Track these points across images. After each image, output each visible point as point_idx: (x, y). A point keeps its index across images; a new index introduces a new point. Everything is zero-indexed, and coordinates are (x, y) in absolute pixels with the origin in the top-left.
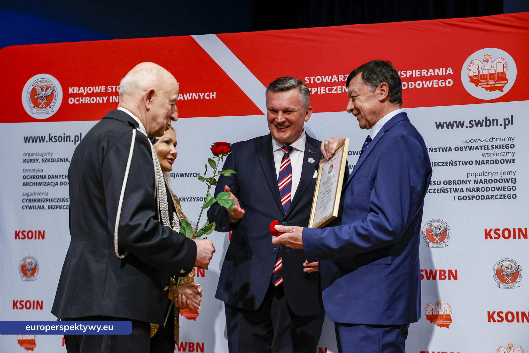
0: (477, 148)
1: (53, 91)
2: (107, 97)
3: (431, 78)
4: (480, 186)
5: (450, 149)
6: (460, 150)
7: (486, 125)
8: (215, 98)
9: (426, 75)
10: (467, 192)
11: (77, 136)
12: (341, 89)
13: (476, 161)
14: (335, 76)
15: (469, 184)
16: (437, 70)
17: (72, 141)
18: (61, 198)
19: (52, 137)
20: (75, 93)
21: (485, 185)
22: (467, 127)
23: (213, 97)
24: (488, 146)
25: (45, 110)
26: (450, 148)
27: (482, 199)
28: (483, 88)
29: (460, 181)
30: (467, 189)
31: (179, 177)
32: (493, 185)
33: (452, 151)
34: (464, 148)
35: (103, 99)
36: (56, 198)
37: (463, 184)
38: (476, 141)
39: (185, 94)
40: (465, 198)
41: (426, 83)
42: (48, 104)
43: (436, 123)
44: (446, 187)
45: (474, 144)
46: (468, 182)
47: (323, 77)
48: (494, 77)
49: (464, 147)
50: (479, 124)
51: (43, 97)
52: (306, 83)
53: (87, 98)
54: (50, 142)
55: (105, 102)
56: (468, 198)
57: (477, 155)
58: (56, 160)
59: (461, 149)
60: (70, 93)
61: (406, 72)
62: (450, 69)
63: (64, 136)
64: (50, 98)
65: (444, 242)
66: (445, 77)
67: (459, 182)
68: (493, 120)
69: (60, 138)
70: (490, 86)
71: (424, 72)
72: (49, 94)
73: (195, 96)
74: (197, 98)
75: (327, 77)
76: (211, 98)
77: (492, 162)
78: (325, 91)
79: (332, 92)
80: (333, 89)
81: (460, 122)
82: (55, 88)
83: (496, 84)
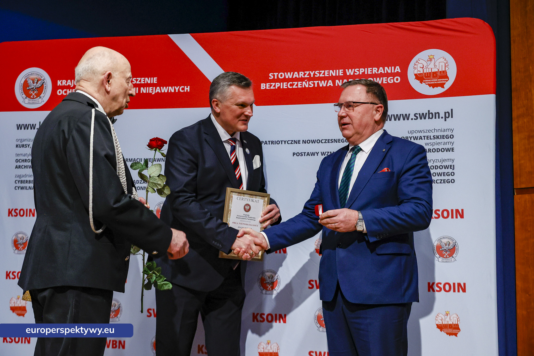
0: (421, 138)
1: (43, 83)
3: (381, 75)
7: (429, 118)
9: (377, 73)
12: (301, 84)
14: (296, 73)
16: (386, 68)
20: (63, 85)
22: (412, 119)
23: (187, 90)
24: (430, 136)
25: (36, 100)
28: (427, 84)
32: (435, 171)
38: (420, 132)
39: (162, 88)
41: (376, 79)
42: (38, 95)
45: (418, 135)
47: (286, 73)
48: (437, 75)
49: (410, 137)
50: (423, 116)
51: (34, 88)
60: (58, 85)
61: (359, 70)
62: (398, 67)
64: (40, 90)
66: (394, 75)
68: (435, 113)
70: (433, 83)
71: (375, 70)
72: (40, 86)
73: (171, 89)
74: (173, 91)
75: (289, 73)
76: (185, 91)
77: (434, 150)
78: (287, 86)
79: (293, 87)
80: (295, 84)
81: (406, 115)
82: (45, 81)
83: (438, 81)
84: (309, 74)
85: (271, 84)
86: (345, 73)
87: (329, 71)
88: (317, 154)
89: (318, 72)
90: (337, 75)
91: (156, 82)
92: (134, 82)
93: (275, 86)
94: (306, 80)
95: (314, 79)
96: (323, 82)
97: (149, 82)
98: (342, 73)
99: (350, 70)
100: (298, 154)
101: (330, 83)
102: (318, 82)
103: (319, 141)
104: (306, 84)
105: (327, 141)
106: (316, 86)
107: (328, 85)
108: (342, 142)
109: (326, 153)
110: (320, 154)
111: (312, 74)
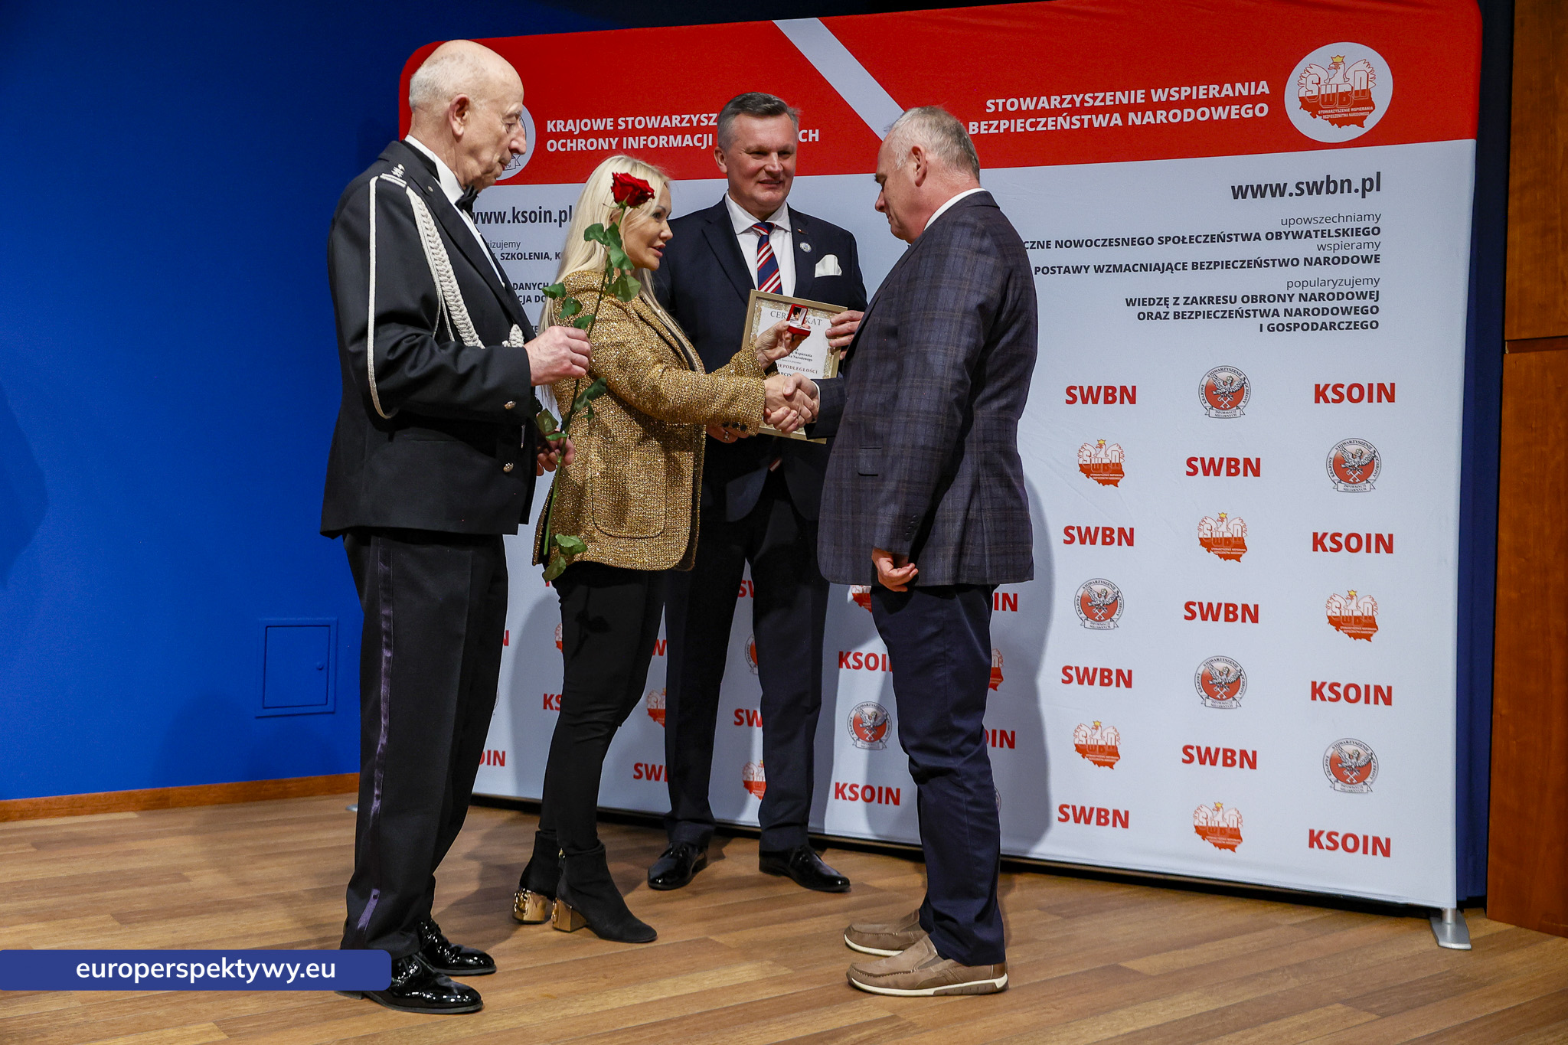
0: (1308, 235)
2: (617, 139)
3: (1227, 101)
4: (1311, 305)
5: (1258, 237)
6: (1277, 239)
7: (1328, 192)
8: (817, 140)
9: (1217, 96)
10: (1285, 316)
11: (564, 211)
12: (1054, 123)
13: (1306, 259)
15: (1291, 301)
16: (1238, 85)
17: (555, 221)
19: (519, 212)
20: (558, 130)
21: (1320, 304)
22: (1291, 195)
23: (814, 138)
24: (1329, 230)
26: (1258, 234)
27: (1312, 329)
28: (1326, 119)
29: (1274, 296)
30: (1286, 310)
32: (1336, 303)
33: (1260, 240)
34: (1283, 235)
35: (609, 141)
37: (1278, 301)
38: (1308, 221)
40: (1281, 327)
41: (1216, 110)
43: (1233, 187)
44: (1245, 307)
45: (1304, 228)
46: (1287, 298)
47: (1021, 100)
48: (1348, 99)
49: (1285, 232)
50: (1314, 188)
52: (988, 110)
53: (579, 140)
54: (514, 222)
55: (614, 148)
56: (1286, 328)
57: (1308, 248)
58: (527, 256)
59: (1278, 236)
60: (549, 131)
61: (1180, 90)
62: (1263, 83)
63: (540, 212)
65: (1238, 408)
66: (1253, 100)
67: (1272, 298)
68: (1342, 181)
69: (533, 215)
70: (1340, 116)
71: (1214, 90)
75: (1028, 100)
76: (810, 140)
77: (1336, 261)
78: (1024, 127)
79: (1037, 129)
80: (1040, 122)
81: (1278, 185)
83: (1351, 112)
85: (991, 122)
86: (1148, 96)
87: (1115, 94)
88: (1086, 269)
89: (1092, 95)
90: (1132, 101)
92: (704, 122)
93: (998, 127)
94: (1065, 114)
95: (1082, 110)
96: (1101, 116)
98: (1142, 99)
99: (1160, 91)
100: (1045, 270)
101: (1117, 120)
102: (1090, 116)
103: (1090, 243)
104: (1064, 123)
105: (1107, 243)
106: (1086, 126)
107: (1112, 125)
108: (1139, 244)
109: (1106, 268)
110: (1092, 269)
111: (1078, 100)
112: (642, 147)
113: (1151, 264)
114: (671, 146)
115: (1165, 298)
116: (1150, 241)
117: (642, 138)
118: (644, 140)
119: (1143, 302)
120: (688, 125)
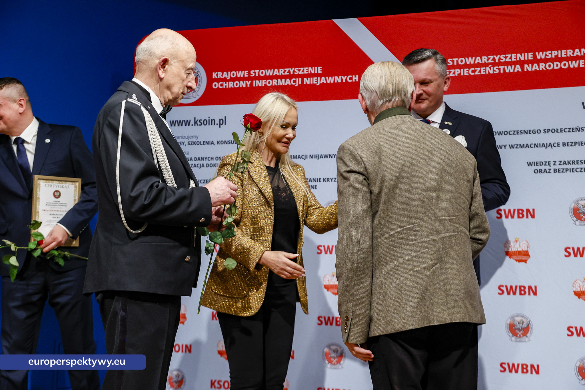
1: (197, 76)
2: (250, 81)
3: (577, 58)
8: (357, 80)
9: (572, 55)
11: (222, 119)
12: (484, 71)
16: (583, 50)
17: (217, 124)
18: (207, 179)
19: (197, 120)
20: (219, 77)
23: (355, 80)
25: (190, 95)
31: (323, 158)
35: (246, 83)
36: (203, 179)
39: (327, 78)
41: (572, 63)
43: (583, 103)
47: (466, 59)
53: (230, 82)
54: (195, 125)
55: (248, 86)
58: (202, 143)
60: (214, 77)
61: (552, 52)
63: (209, 120)
69: (205, 122)
71: (570, 52)
73: (337, 79)
74: (340, 81)
75: (470, 58)
78: (468, 73)
79: (476, 74)
80: (477, 70)
82: (199, 73)
84: (494, 59)
86: (535, 56)
87: (517, 55)
88: (505, 147)
91: (321, 72)
92: (296, 72)
93: (454, 73)
94: (490, 66)
95: (500, 64)
96: (509, 67)
97: (313, 72)
98: (531, 57)
99: (541, 53)
101: (518, 68)
102: (503, 67)
103: (506, 134)
104: (490, 70)
105: (516, 133)
106: (502, 72)
107: (516, 71)
108: (533, 133)
109: (516, 146)
110: (508, 147)
111: (497, 59)
112: (263, 85)
113: (540, 144)
114: (279, 85)
115: (549, 162)
116: (539, 132)
117: (264, 81)
118: (265, 82)
119: (537, 164)
120: (288, 74)
